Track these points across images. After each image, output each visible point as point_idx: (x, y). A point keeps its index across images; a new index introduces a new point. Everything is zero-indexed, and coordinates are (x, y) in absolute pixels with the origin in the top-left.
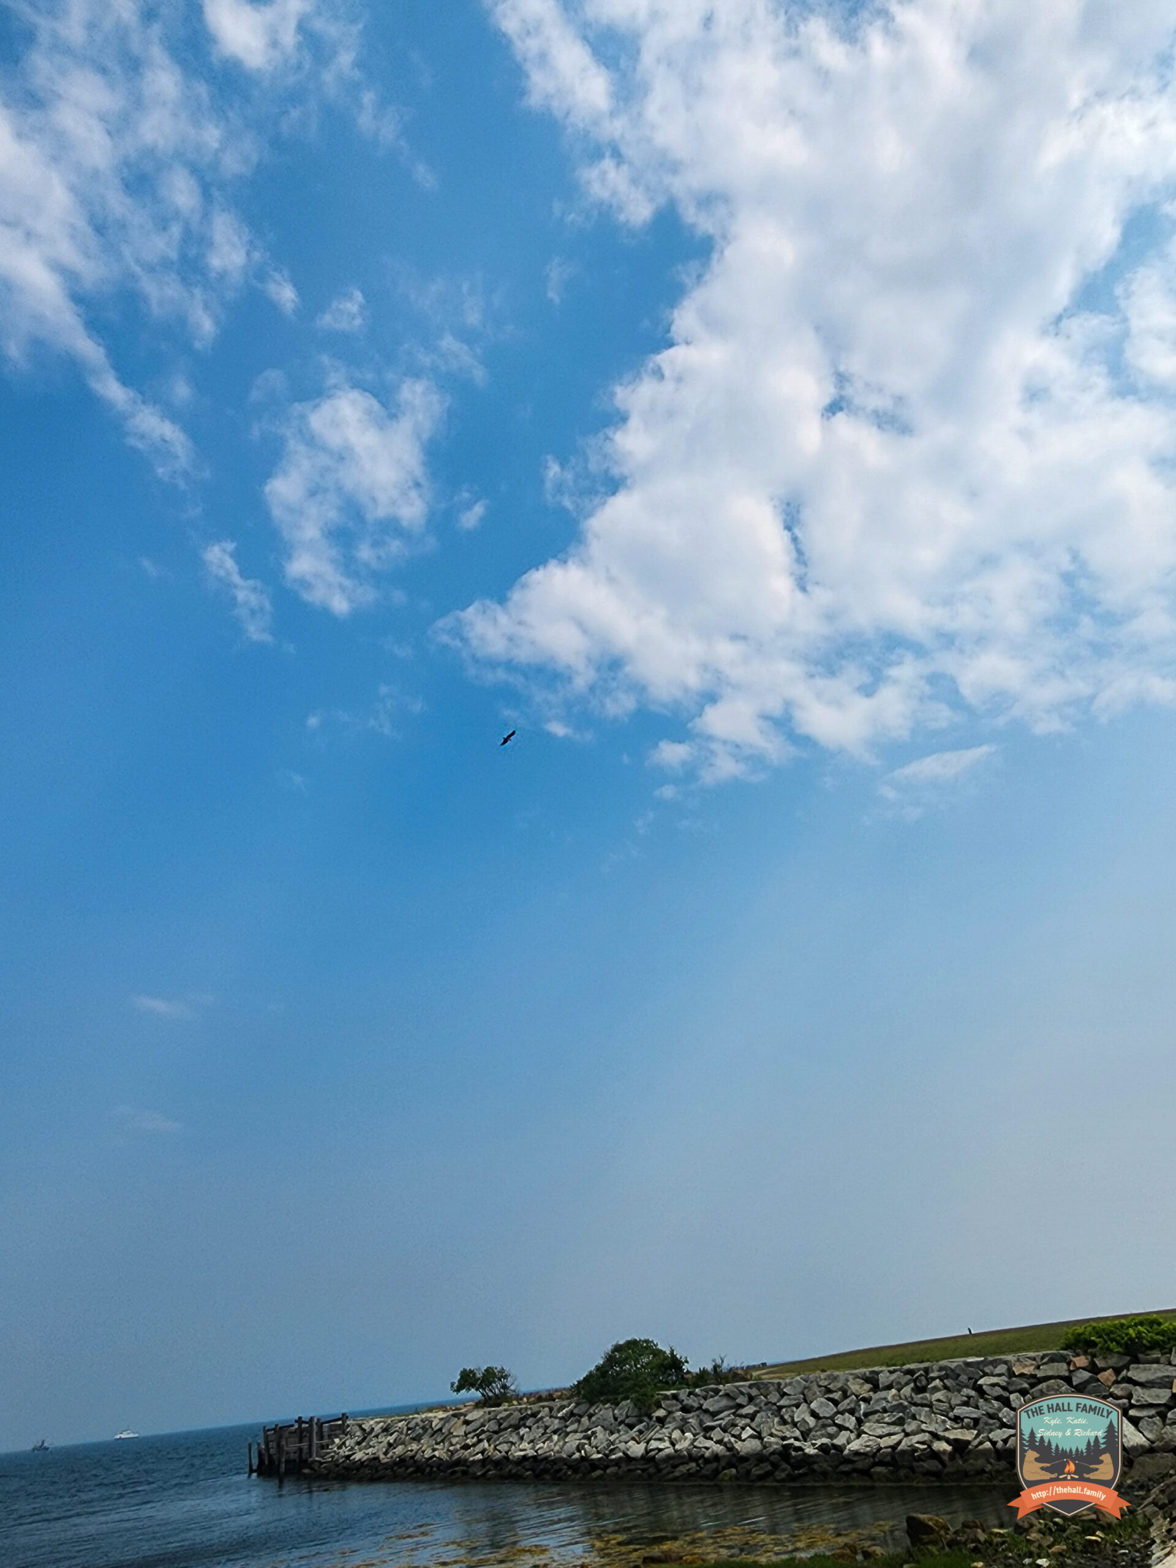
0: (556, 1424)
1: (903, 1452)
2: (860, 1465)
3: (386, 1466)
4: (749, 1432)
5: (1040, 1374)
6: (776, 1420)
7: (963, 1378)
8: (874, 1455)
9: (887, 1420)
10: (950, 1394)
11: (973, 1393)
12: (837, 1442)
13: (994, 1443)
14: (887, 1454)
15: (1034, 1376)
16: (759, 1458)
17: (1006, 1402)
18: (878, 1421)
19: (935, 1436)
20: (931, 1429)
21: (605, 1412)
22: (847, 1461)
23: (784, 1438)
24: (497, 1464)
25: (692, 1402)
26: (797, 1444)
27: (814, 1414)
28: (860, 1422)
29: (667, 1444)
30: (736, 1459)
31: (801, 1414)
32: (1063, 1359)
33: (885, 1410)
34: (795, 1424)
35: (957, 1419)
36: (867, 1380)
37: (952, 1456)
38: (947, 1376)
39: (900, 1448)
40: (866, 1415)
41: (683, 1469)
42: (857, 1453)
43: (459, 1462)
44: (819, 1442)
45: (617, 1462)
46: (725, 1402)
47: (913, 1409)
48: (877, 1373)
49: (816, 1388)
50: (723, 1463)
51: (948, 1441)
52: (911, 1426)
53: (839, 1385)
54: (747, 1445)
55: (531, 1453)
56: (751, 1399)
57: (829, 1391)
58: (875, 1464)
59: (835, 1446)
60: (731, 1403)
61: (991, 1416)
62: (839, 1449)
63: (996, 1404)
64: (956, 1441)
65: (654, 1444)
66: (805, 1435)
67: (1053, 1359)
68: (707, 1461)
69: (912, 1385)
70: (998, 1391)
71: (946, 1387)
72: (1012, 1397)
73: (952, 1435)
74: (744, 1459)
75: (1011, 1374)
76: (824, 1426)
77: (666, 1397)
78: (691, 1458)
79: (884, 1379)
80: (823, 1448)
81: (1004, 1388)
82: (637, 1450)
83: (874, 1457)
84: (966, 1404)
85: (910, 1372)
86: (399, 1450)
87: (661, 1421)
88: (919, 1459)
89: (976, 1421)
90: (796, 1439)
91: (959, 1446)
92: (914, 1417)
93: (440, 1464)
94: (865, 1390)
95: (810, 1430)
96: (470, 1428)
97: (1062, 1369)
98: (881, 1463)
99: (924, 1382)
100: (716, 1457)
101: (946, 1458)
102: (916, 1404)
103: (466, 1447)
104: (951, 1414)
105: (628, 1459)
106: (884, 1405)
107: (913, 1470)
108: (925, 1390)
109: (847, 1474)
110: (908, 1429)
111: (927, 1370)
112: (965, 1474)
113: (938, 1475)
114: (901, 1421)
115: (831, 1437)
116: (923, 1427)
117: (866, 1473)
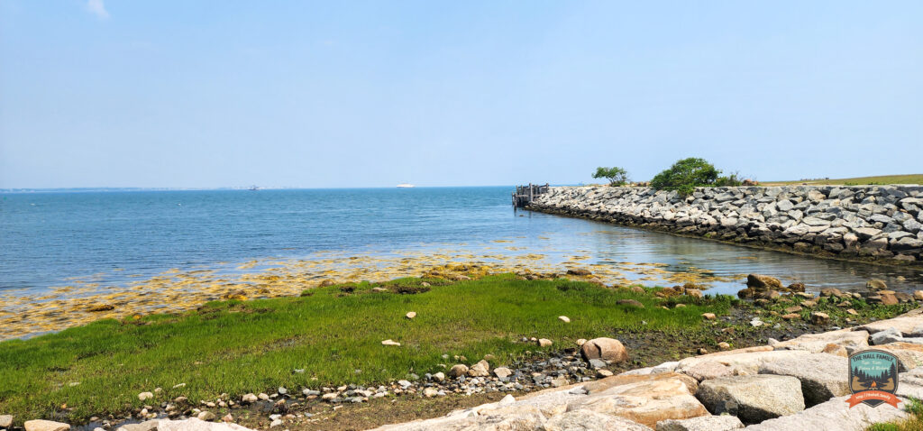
0: (637, 198)
1: (823, 237)
2: (788, 240)
4: (734, 213)
6: (753, 209)
7: (892, 197)
8: (803, 235)
9: (823, 217)
10: (875, 206)
11: (893, 207)
12: (783, 225)
13: (889, 239)
14: (811, 237)
16: (733, 228)
17: (914, 215)
18: (816, 217)
19: (850, 230)
20: (849, 225)
22: (784, 237)
23: (751, 220)
24: (603, 214)
25: (710, 194)
26: (758, 224)
27: (778, 209)
28: (805, 215)
29: (687, 214)
30: (720, 227)
31: (771, 209)
33: (824, 211)
35: (871, 222)
36: (823, 192)
37: (854, 243)
38: (881, 195)
39: (821, 234)
40: (810, 212)
41: (688, 228)
42: (791, 234)
44: (771, 224)
46: (729, 196)
47: (844, 212)
48: (831, 188)
49: (787, 194)
50: (711, 228)
51: (857, 234)
52: (837, 222)
53: (802, 193)
54: (728, 221)
55: (619, 211)
56: (745, 196)
57: (794, 196)
58: (800, 241)
59: (780, 228)
60: (732, 197)
61: (898, 223)
62: (782, 229)
63: (906, 215)
64: (862, 234)
65: (680, 214)
66: (765, 220)
68: (703, 226)
69: (852, 198)
70: (913, 207)
71: (876, 201)
73: (860, 231)
74: (724, 228)
76: (780, 216)
77: (698, 191)
78: (696, 224)
79: (835, 192)
80: (773, 228)
82: (669, 216)
83: (801, 237)
84: (884, 213)
85: (855, 190)
87: (690, 202)
88: (830, 242)
89: (885, 225)
90: (759, 221)
91: (863, 239)
92: (842, 218)
93: (579, 211)
94: (818, 197)
95: (771, 217)
96: (597, 196)
98: (804, 241)
99: (862, 197)
100: (708, 225)
101: (849, 244)
102: (848, 209)
103: (592, 204)
104: (868, 219)
106: (826, 207)
107: (822, 247)
108: (859, 201)
109: (779, 244)
110: (834, 223)
111: (868, 190)
112: (858, 255)
113: (837, 252)
114: (832, 219)
115: (782, 222)
116: (845, 223)
117: (791, 245)
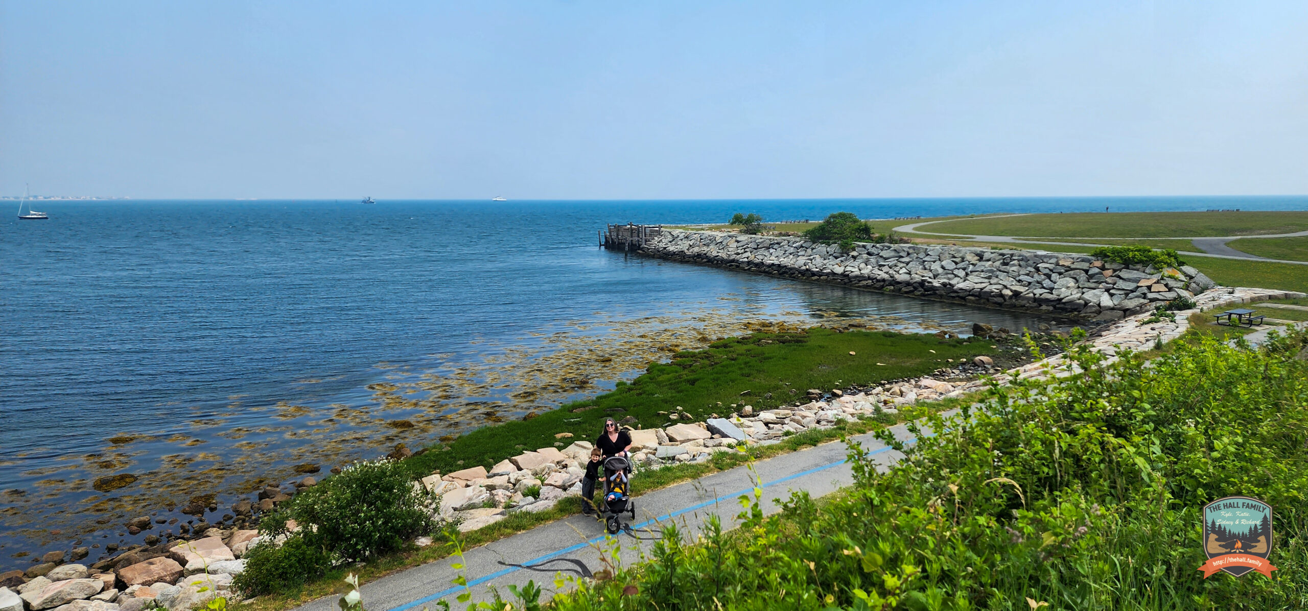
0: (792, 250)
1: (986, 292)
2: (961, 295)
3: (689, 256)
4: (904, 270)
5: (1073, 266)
6: (921, 267)
7: (1030, 262)
8: (971, 291)
9: (982, 276)
10: (1020, 268)
11: (1033, 270)
12: (951, 282)
13: (1034, 295)
14: (977, 292)
15: (1069, 267)
16: (908, 284)
17: (1049, 277)
18: (977, 276)
19: (1005, 287)
20: (1005, 283)
21: (822, 248)
22: (955, 292)
23: (923, 276)
24: (756, 265)
25: (874, 250)
26: (930, 280)
27: (943, 267)
28: (967, 274)
29: (857, 269)
30: (894, 282)
31: (936, 266)
32: (1089, 261)
33: (982, 271)
34: (931, 271)
35: (1019, 281)
36: (977, 255)
37: (1011, 297)
38: (1022, 260)
39: (985, 290)
40: (971, 272)
41: (864, 283)
42: (961, 289)
43: (733, 261)
44: (942, 281)
45: (827, 274)
46: (893, 254)
47: (998, 273)
48: (984, 252)
49: (947, 255)
50: (887, 283)
51: (1011, 291)
52: (994, 281)
53: (961, 255)
54: (902, 276)
55: (776, 262)
56: (908, 254)
57: (954, 257)
58: (969, 295)
59: (950, 284)
60: (897, 255)
61: (1038, 282)
62: (952, 286)
63: (1043, 277)
64: (1015, 291)
65: (849, 269)
66: (935, 277)
67: (1083, 260)
68: (878, 281)
69: (1002, 261)
70: (1047, 271)
71: (1020, 265)
72: (1053, 275)
73: (1014, 288)
74: (899, 283)
75: (1057, 264)
76: (947, 274)
77: (859, 246)
78: (869, 278)
79: (986, 256)
80: (944, 285)
81: (1051, 270)
82: (839, 270)
83: (970, 292)
84: (1028, 275)
85: (1003, 255)
86: (696, 250)
87: (854, 258)
88: (994, 296)
89: (1030, 283)
90: (930, 278)
91: (1016, 294)
92: (997, 277)
93: (723, 261)
94: (974, 259)
95: (938, 274)
96: (739, 244)
97: (1085, 266)
98: (972, 295)
99: (1008, 261)
100: (884, 280)
101: (1007, 298)
102: (1000, 271)
103: (738, 254)
104: (1018, 278)
105: (833, 274)
106: (983, 268)
107: (988, 300)
108: (1006, 264)
109: (953, 297)
110: (992, 281)
111: (1012, 255)
112: (1015, 306)
113: (1000, 304)
114: (989, 278)
115: (949, 279)
116: (1001, 282)
117: (963, 298)
